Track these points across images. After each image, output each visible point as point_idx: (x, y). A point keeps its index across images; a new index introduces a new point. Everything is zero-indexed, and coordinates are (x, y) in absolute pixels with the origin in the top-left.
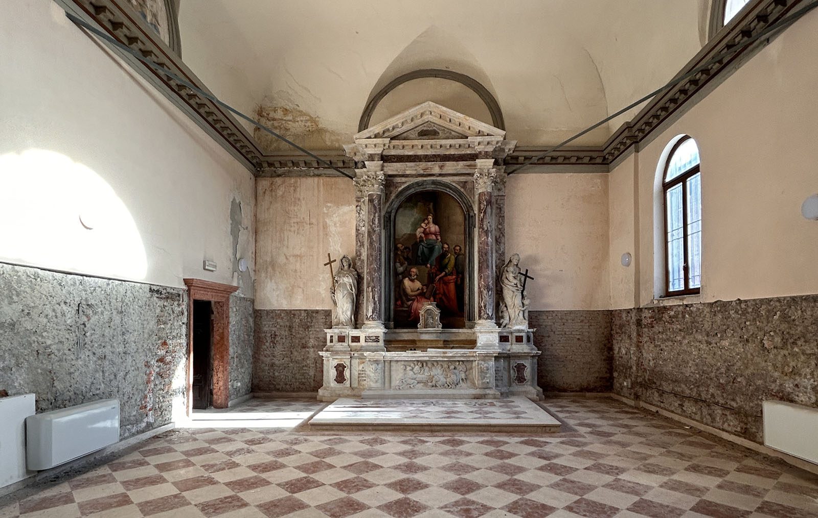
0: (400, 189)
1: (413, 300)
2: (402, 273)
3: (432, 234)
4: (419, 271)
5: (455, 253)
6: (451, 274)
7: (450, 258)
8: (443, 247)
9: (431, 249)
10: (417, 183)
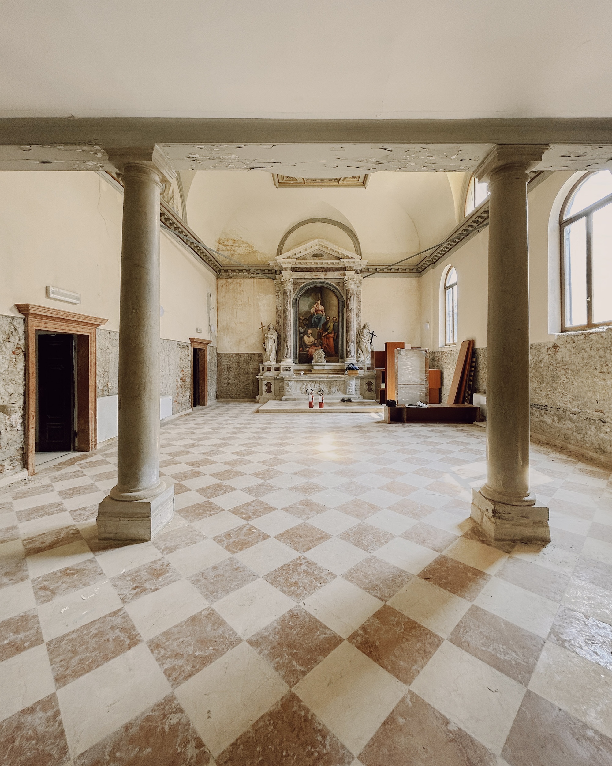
0: (301, 286)
1: (310, 348)
2: (303, 333)
3: (319, 311)
4: (313, 331)
5: (333, 322)
6: (331, 333)
7: (330, 324)
8: (326, 318)
9: (320, 319)
10: (312, 283)
